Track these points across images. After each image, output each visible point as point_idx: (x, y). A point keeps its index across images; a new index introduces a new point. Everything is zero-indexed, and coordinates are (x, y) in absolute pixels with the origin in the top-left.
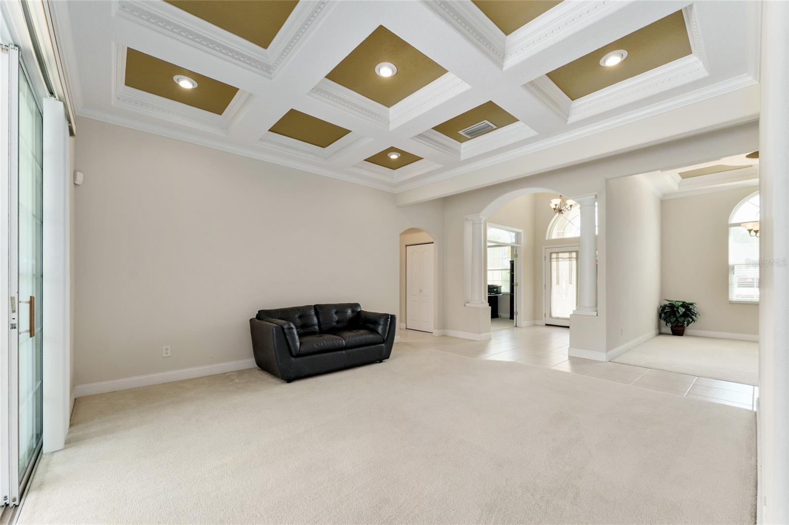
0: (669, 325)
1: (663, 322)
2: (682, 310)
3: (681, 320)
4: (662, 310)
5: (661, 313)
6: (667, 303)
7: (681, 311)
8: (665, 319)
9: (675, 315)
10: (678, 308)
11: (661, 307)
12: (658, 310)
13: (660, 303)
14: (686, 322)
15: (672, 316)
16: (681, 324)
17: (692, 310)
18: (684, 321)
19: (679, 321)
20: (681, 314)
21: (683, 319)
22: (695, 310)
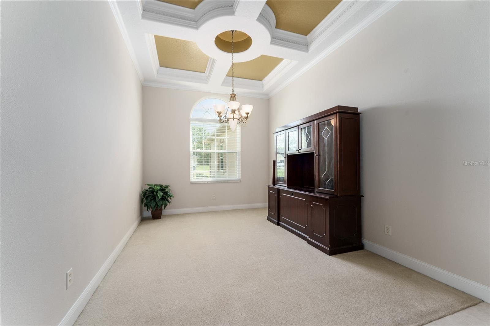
0: (150, 210)
1: (145, 208)
2: (160, 194)
3: (159, 204)
4: (144, 196)
5: (143, 198)
6: (148, 187)
7: (160, 196)
8: (146, 205)
9: (154, 199)
10: (157, 192)
11: (143, 192)
12: (140, 196)
13: (142, 188)
14: (163, 206)
15: (152, 201)
16: (160, 208)
17: (168, 193)
18: (162, 205)
19: (158, 205)
20: (160, 198)
21: (161, 203)
22: (171, 193)
